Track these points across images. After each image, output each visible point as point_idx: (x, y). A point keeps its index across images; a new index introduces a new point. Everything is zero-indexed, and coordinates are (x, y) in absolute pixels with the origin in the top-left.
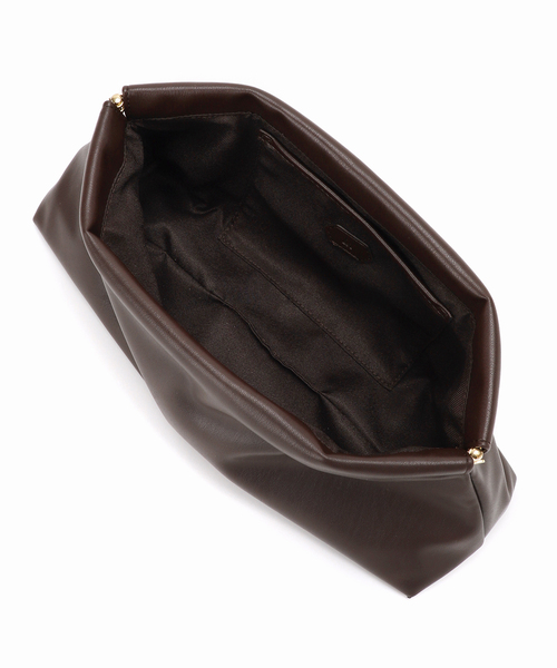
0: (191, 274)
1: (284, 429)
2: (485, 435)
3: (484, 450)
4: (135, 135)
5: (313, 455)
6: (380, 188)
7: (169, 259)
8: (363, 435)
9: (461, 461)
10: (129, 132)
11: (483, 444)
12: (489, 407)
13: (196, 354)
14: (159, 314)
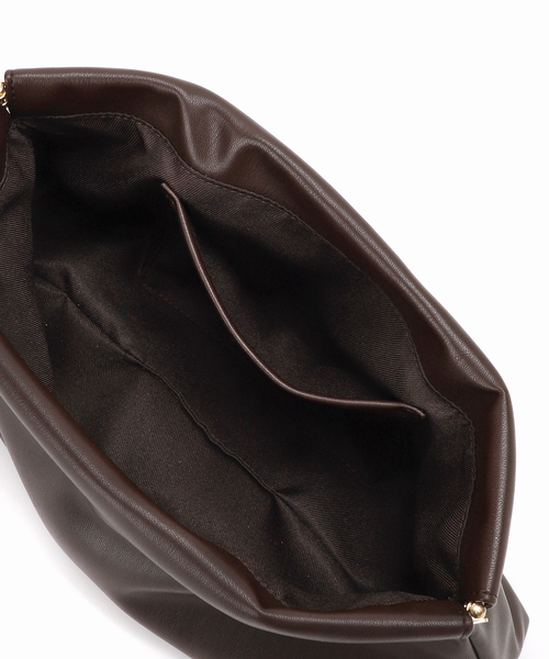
0: (99, 326)
1: (205, 569)
2: (489, 583)
3: (487, 605)
4: (23, 138)
5: (245, 609)
6: (358, 227)
7: (70, 305)
8: (329, 552)
9: (455, 622)
10: (15, 134)
11: (487, 597)
12: (496, 544)
13: (85, 459)
14: (38, 399)
